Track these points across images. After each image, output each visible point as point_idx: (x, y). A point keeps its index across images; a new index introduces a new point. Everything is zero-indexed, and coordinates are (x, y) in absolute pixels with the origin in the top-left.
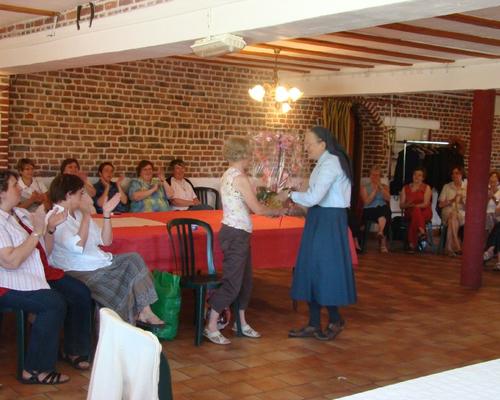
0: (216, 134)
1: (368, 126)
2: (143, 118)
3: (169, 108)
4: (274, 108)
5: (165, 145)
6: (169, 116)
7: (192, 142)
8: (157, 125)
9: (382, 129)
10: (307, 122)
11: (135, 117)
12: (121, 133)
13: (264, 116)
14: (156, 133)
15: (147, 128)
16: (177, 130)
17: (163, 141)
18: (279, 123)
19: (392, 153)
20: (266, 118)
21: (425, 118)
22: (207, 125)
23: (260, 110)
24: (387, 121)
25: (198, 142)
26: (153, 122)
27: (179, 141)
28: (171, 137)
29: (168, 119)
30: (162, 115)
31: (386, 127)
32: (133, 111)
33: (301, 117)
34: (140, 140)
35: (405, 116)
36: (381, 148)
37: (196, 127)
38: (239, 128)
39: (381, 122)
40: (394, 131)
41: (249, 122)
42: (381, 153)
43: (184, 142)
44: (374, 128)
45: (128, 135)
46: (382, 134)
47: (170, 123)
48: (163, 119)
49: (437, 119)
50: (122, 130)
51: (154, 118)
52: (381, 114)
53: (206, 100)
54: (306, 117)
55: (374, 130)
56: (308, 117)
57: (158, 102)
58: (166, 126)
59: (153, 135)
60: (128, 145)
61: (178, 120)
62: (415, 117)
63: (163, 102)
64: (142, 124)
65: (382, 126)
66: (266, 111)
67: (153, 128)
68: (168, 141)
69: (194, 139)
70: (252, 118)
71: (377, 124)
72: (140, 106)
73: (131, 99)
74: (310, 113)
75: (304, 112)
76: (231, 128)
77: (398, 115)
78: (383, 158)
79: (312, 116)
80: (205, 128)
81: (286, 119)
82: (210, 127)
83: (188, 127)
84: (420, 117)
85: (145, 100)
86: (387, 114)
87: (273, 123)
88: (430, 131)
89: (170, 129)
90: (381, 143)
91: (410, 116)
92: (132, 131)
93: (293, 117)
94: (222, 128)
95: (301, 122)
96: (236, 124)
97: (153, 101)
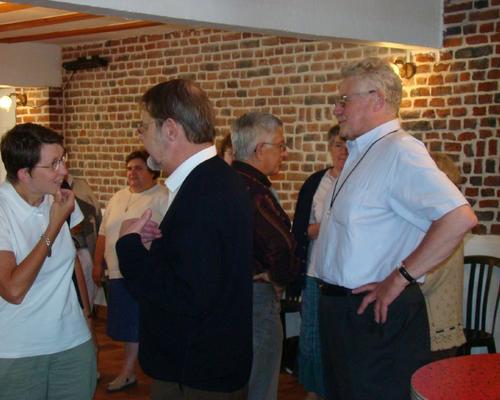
33: (471, 88)
53: (271, 82)
76: (314, 127)
81: (429, 98)
93: (448, 90)
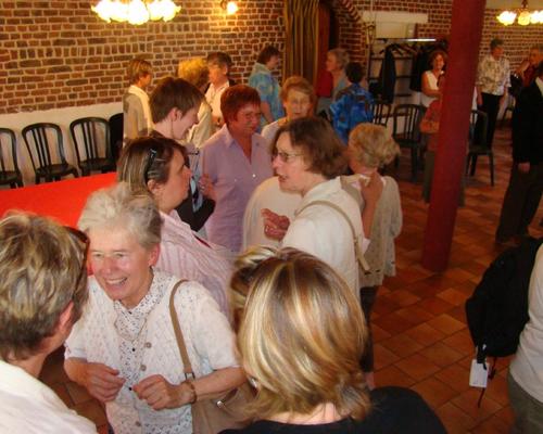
0: (142, 47)
1: (345, 22)
2: (36, 36)
3: (72, 20)
4: (220, 9)
5: (72, 66)
6: (74, 30)
7: (110, 59)
8: (57, 43)
9: (360, 25)
10: (264, 23)
11: (25, 36)
12: (7, 58)
13: (206, 19)
14: (58, 52)
15: (44, 48)
16: (88, 46)
17: (68, 62)
18: (227, 26)
19: (372, 53)
20: (210, 21)
21: (411, 11)
22: (128, 37)
23: (200, 12)
24: (367, 16)
25: (117, 59)
26: (52, 40)
27: (91, 60)
28: (79, 56)
29: (73, 34)
30: (63, 30)
31: (364, 24)
32: (21, 29)
34: (37, 63)
35: (387, 9)
36: (358, 48)
37: (114, 40)
38: (172, 37)
39: (359, 18)
40: (374, 27)
41: (186, 28)
42: (358, 53)
43: (98, 60)
44: (351, 24)
45: (19, 60)
46: (359, 31)
47: (76, 39)
48: (65, 34)
49: (425, 12)
50: (9, 54)
51: (52, 35)
52: (360, 9)
54: (263, 17)
55: (351, 27)
56: (266, 17)
57: (55, 13)
58: (71, 43)
59: (54, 56)
60: (19, 73)
61: (87, 34)
62: (400, 9)
63: (63, 13)
64: (36, 44)
65: (359, 22)
66: (209, 12)
67: (53, 47)
68: (76, 61)
69: (112, 55)
70: (190, 23)
71: (354, 20)
72: (30, 21)
73: (16, 13)
74: (268, 11)
75: (260, 11)
77: (379, 9)
78: (360, 59)
79: (270, 15)
80: (125, 40)
82: (133, 39)
83: (103, 41)
84: (405, 10)
85: (38, 13)
86: (366, 8)
87: (218, 27)
88: (417, 25)
89: (76, 46)
90: (359, 42)
91: (394, 9)
92: (23, 54)
94: (150, 38)
95: (257, 23)
96: (169, 33)
97: (47, 13)
